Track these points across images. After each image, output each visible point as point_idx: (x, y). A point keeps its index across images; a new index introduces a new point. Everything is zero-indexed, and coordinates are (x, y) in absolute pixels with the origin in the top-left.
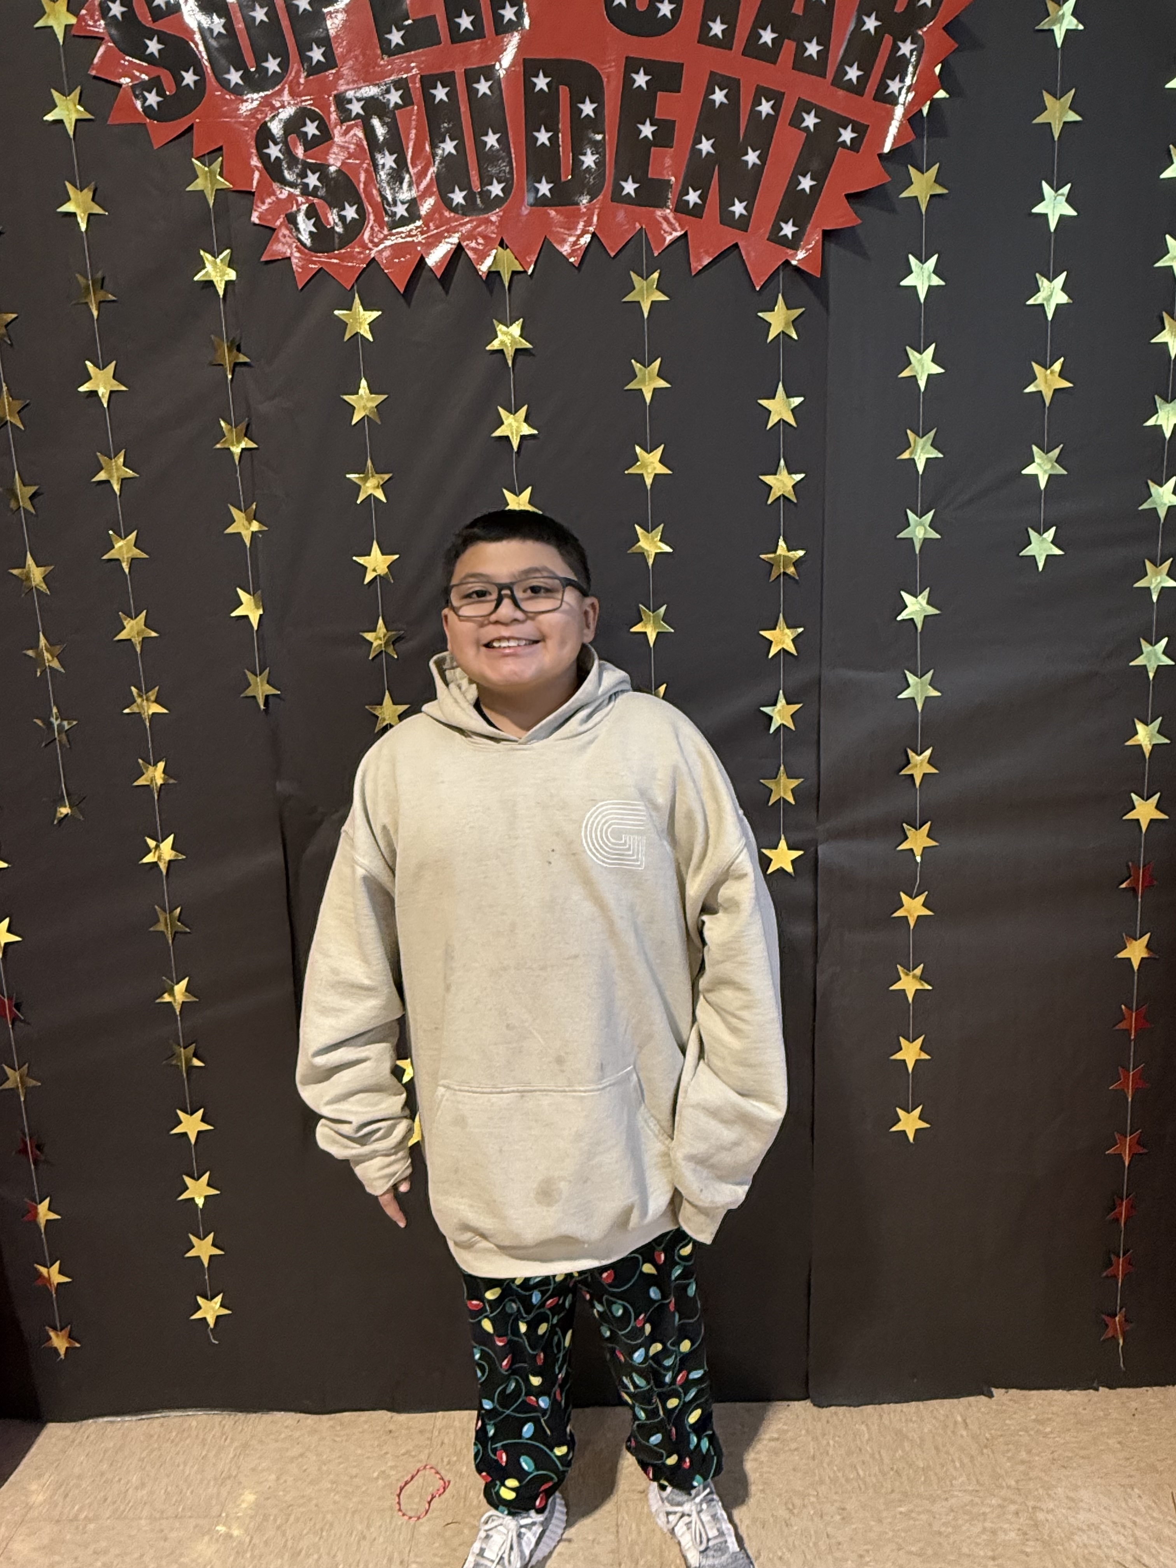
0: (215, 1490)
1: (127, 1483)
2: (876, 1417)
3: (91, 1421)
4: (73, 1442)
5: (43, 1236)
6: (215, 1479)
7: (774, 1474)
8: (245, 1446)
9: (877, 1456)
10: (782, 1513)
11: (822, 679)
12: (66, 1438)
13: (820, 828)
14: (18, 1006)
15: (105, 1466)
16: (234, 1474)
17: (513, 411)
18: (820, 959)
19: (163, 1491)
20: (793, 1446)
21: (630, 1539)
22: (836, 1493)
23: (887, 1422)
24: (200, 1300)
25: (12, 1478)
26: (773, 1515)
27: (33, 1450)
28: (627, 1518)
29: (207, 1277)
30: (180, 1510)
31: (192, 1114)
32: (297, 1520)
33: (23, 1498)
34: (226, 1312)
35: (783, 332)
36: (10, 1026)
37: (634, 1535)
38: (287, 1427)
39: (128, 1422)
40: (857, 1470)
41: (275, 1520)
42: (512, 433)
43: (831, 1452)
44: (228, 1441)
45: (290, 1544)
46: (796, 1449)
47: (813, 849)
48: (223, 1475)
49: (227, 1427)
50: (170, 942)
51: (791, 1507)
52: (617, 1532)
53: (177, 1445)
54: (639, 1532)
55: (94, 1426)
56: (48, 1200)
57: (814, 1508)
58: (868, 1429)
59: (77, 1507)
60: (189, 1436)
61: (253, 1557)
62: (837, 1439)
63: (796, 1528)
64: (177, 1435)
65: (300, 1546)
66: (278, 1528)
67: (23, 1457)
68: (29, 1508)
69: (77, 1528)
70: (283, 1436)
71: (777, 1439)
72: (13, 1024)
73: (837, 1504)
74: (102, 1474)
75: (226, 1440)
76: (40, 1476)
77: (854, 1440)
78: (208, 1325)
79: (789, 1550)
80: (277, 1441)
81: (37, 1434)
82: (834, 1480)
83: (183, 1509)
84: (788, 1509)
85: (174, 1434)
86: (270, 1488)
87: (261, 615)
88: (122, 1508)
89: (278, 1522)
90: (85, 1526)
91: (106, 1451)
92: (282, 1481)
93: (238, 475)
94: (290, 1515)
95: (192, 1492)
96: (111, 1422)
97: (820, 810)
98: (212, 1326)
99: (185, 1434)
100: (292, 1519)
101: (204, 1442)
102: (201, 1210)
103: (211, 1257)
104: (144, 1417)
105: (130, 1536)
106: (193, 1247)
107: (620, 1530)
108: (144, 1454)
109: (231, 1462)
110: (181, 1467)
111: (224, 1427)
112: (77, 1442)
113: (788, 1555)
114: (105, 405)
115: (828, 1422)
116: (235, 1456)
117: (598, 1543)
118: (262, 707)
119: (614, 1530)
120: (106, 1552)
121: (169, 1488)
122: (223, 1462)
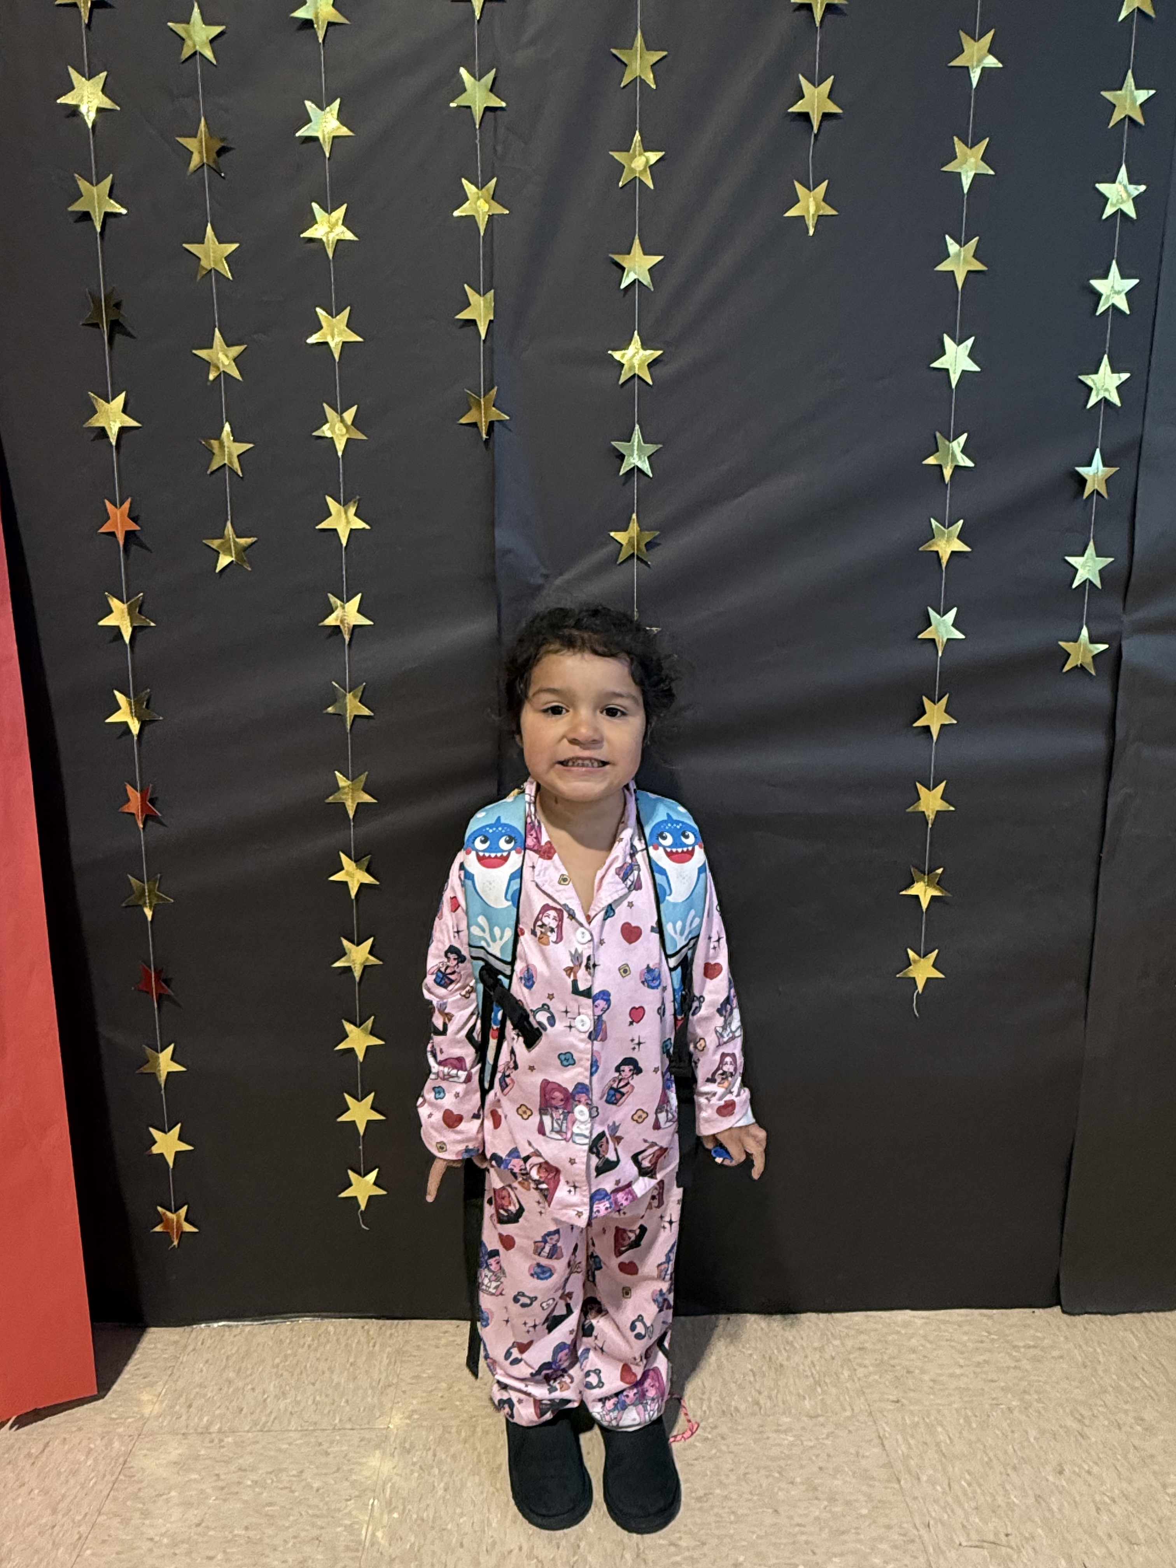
0: (376, 1400)
1: (264, 1393)
2: (1139, 1324)
3: (203, 1325)
4: (186, 1347)
5: (163, 1092)
6: (372, 1388)
7: (1046, 1383)
8: (398, 1352)
9: (1157, 1364)
10: (1070, 1422)
11: (1144, 437)
12: (176, 1343)
13: (1126, 619)
14: (152, 801)
15: (232, 1375)
16: (395, 1381)
17: (816, 82)
18: (1115, 776)
19: (310, 1402)
20: (1055, 1353)
21: (900, 1452)
22: (1126, 1402)
23: (1153, 1328)
24: (352, 1175)
25: (115, 1387)
26: (1061, 1426)
27: (136, 1356)
28: (887, 1429)
29: (361, 1147)
30: (337, 1421)
31: (358, 944)
32: (486, 1433)
33: (136, 1409)
34: (382, 1192)
35: (1138, 8)
36: (141, 826)
37: (904, 1448)
38: (445, 1332)
39: (247, 1327)
40: (1139, 1378)
41: (459, 1432)
42: (813, 110)
43: (1101, 1360)
44: (377, 1347)
45: (484, 1459)
46: (1061, 1357)
47: (1115, 645)
48: (381, 1384)
49: (371, 1333)
50: (349, 727)
51: (1080, 1417)
52: (883, 1444)
53: (316, 1350)
54: (910, 1447)
55: (207, 1331)
56: (171, 1047)
57: (1108, 1419)
58: (1135, 1336)
59: (205, 1419)
60: (328, 1341)
61: (442, 1474)
62: (1104, 1346)
63: (1093, 1440)
64: (313, 1340)
65: (498, 1462)
66: (465, 1441)
67: (125, 1364)
68: (144, 1420)
69: (212, 1441)
70: (443, 1341)
71: (1035, 1347)
72: (144, 824)
73: (1132, 1414)
74: (230, 1382)
75: (374, 1346)
76: (152, 1385)
77: (1124, 1347)
78: (359, 1207)
79: (1096, 1463)
80: (437, 1347)
81: (138, 1340)
82: (1118, 1389)
83: (340, 1420)
84: (1075, 1418)
85: (310, 1339)
86: (442, 1397)
87: (491, 321)
88: (264, 1419)
89: (463, 1434)
90: (221, 1441)
91: (228, 1358)
92: (456, 1389)
93: (477, 142)
94: (475, 1427)
95: (347, 1401)
96: (229, 1326)
97: (1129, 597)
98: (363, 1208)
99: (323, 1339)
100: (479, 1430)
101: (348, 1347)
102: (361, 1063)
103: (369, 1122)
104: (267, 1321)
105: (280, 1450)
106: (348, 1109)
107: (886, 1442)
108: (277, 1361)
109: (386, 1370)
110: (327, 1374)
111: (368, 1331)
112: (191, 1348)
113: (1095, 1469)
114: (321, 41)
115: (1086, 1329)
116: (390, 1362)
117: (863, 1456)
118: (484, 436)
119: (876, 1441)
120: (254, 1469)
121: (318, 1398)
122: (377, 1369)
